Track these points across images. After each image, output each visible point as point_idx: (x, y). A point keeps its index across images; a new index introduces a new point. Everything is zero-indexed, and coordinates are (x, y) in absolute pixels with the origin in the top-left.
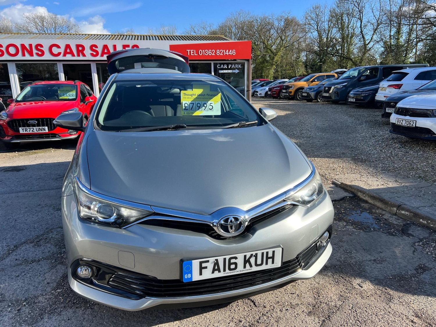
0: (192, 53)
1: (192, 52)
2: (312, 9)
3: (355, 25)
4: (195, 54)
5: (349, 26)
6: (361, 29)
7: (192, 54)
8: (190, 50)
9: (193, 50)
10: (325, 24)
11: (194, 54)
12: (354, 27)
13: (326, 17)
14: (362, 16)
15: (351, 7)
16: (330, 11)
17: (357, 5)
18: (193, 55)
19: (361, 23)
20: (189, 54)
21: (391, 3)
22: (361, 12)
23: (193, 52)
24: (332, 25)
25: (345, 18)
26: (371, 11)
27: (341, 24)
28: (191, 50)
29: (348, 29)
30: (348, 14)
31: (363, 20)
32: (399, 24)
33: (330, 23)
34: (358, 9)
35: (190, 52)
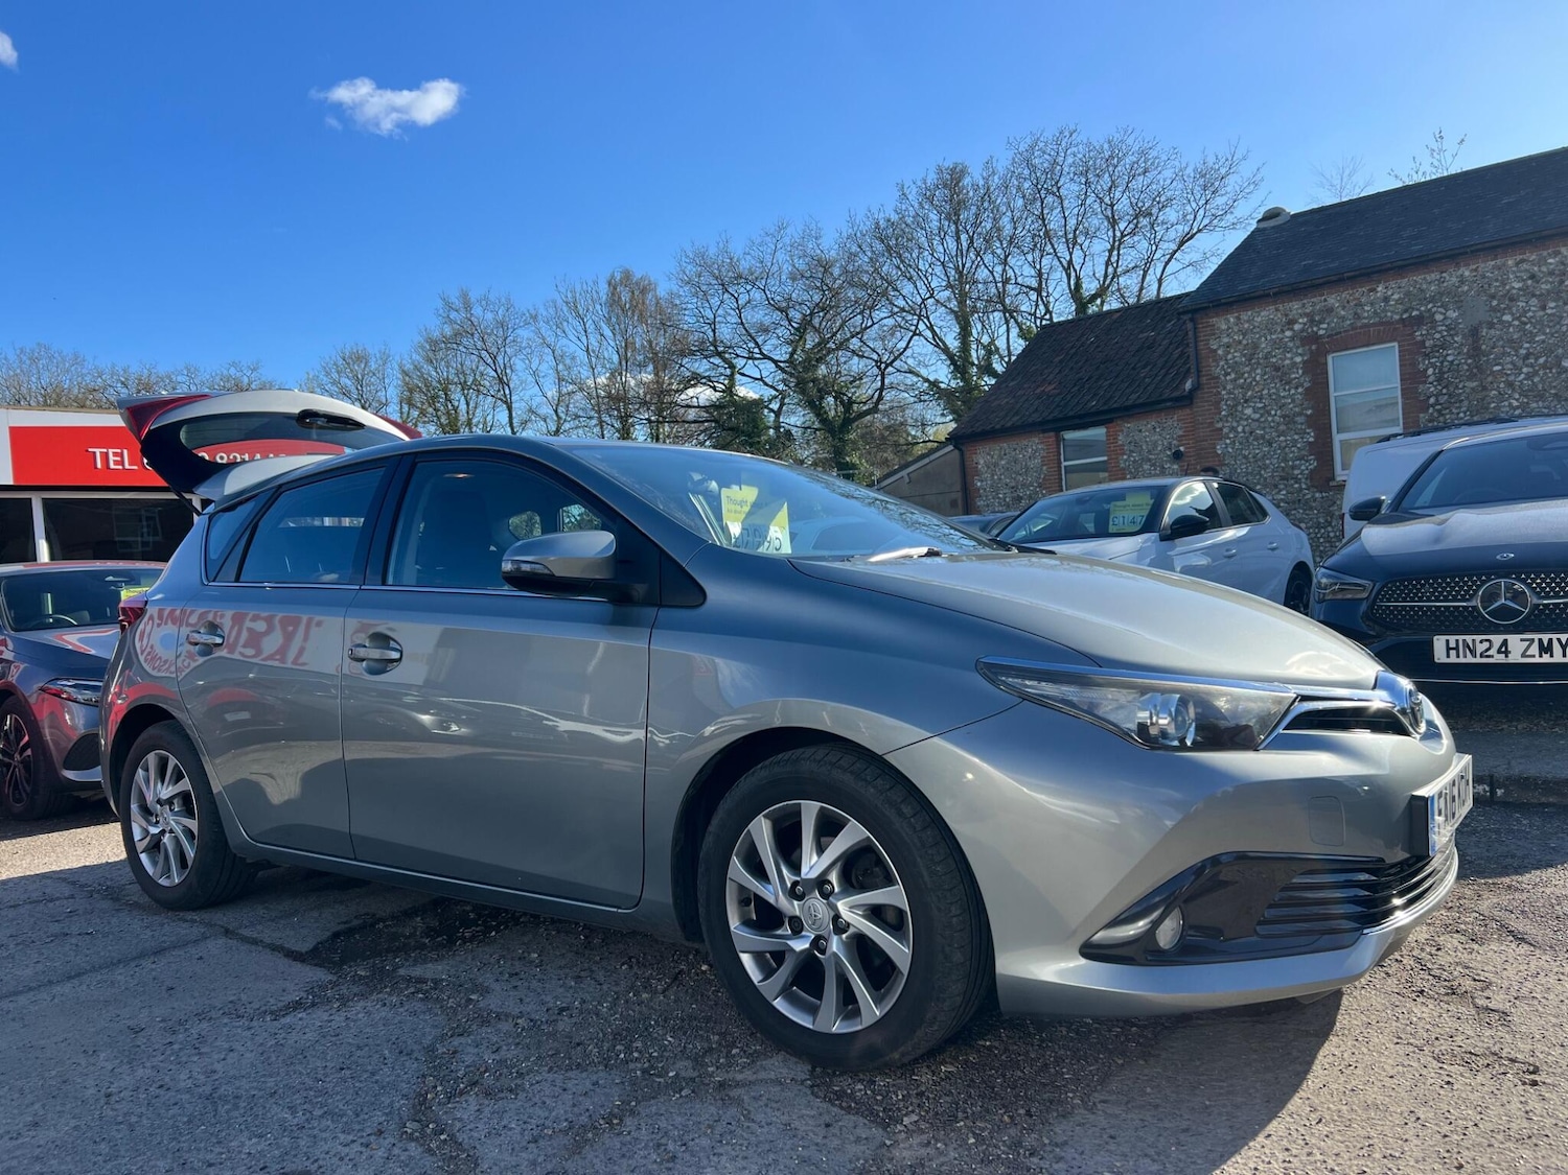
0: (116, 463)
1: (111, 458)
2: (341, 362)
3: (489, 418)
4: (127, 466)
5: (474, 421)
6: (512, 429)
7: (112, 466)
8: (105, 450)
9: (119, 451)
10: (390, 409)
11: (123, 465)
12: (489, 424)
13: (393, 393)
14: (507, 392)
15: (471, 362)
16: (405, 373)
17: (489, 361)
18: (120, 467)
19: (510, 409)
20: (99, 466)
21: (593, 360)
22: (502, 382)
23: (118, 459)
24: (415, 413)
25: (457, 395)
26: (530, 379)
27: (448, 413)
28: (111, 451)
29: (470, 429)
30: (464, 386)
31: (513, 406)
32: (624, 419)
34: (496, 371)
35: (105, 456)
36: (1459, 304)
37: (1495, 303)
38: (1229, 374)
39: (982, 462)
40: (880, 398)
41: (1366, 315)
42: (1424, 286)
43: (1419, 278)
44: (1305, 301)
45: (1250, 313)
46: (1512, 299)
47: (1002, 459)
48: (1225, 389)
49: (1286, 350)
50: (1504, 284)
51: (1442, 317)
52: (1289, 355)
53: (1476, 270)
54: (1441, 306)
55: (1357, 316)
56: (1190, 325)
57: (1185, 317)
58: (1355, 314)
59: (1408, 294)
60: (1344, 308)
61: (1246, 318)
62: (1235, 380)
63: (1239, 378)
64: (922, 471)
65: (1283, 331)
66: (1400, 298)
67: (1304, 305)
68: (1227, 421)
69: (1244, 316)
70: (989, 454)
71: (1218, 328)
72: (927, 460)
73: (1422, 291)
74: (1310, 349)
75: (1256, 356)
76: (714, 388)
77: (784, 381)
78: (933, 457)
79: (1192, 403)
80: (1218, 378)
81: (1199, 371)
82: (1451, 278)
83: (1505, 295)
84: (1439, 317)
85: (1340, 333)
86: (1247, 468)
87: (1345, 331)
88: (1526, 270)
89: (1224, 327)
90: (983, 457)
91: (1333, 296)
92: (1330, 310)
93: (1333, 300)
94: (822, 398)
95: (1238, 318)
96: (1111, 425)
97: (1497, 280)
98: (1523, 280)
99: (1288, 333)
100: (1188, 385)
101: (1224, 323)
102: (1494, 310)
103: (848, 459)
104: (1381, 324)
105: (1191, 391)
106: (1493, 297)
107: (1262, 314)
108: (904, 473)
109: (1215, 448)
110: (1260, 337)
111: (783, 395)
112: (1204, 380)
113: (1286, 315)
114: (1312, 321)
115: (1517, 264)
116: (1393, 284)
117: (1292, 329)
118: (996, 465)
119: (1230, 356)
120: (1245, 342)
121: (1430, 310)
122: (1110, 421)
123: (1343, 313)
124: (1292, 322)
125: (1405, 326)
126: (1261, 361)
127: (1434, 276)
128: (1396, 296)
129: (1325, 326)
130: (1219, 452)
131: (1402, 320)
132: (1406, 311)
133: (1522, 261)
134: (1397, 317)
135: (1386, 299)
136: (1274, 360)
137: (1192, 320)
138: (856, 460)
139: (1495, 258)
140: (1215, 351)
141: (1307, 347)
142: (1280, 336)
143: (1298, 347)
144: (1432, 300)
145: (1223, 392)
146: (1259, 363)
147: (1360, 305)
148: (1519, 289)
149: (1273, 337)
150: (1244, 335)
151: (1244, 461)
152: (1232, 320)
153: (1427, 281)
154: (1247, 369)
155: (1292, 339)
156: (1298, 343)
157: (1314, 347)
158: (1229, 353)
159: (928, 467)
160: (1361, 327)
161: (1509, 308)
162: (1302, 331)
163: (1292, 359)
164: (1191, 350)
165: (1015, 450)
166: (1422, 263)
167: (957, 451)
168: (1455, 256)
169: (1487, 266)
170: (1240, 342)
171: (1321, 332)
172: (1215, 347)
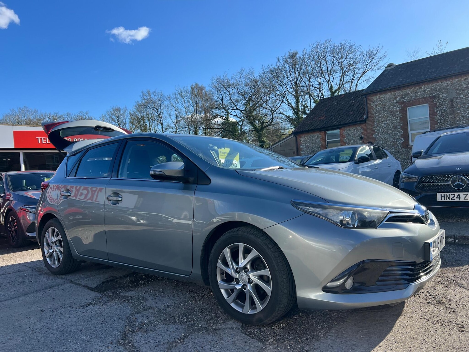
0: (44, 141)
1: (43, 140)
2: (112, 111)
4: (48, 143)
5: (152, 129)
6: (163, 131)
7: (43, 142)
8: (41, 138)
9: (45, 138)
10: (127, 125)
11: (46, 142)
12: (156, 130)
13: (128, 120)
14: (161, 120)
15: (151, 111)
16: (131, 114)
17: (156, 111)
18: (46, 143)
19: (162, 125)
20: (39, 142)
21: (187, 110)
22: (160, 117)
23: (45, 140)
24: (134, 126)
25: (146, 121)
26: (168, 116)
27: (144, 126)
28: (43, 138)
29: (150, 131)
30: (148, 118)
31: (163, 124)
32: (196, 128)
33: (131, 125)
34: (158, 114)
35: (41, 140)
36: (447, 92)
37: (458, 92)
38: (377, 113)
39: (302, 140)
40: (272, 121)
41: (419, 95)
42: (436, 87)
43: (434, 84)
44: (400, 91)
45: (383, 95)
46: (463, 90)
47: (308, 139)
48: (376, 118)
49: (395, 106)
50: (461, 86)
51: (442, 96)
52: (395, 108)
53: (452, 82)
54: (442, 93)
55: (416, 96)
56: (365, 99)
57: (364, 96)
58: (415, 95)
59: (431, 89)
60: (412, 93)
61: (382, 96)
62: (379, 115)
63: (380, 115)
64: (284, 143)
65: (393, 100)
66: (429, 90)
67: (399, 93)
68: (376, 128)
69: (381, 96)
70: (304, 138)
71: (374, 100)
72: (285, 140)
73: (435, 88)
74: (402, 106)
75: (385, 108)
76: (222, 118)
77: (243, 116)
78: (287, 139)
79: (366, 122)
80: (374, 115)
81: (368, 113)
82: (444, 84)
83: (461, 89)
84: (441, 96)
85: (411, 101)
86: (383, 142)
87: (412, 100)
88: (467, 82)
89: (375, 99)
90: (302, 139)
91: (409, 90)
92: (408, 94)
93: (408, 91)
94: (254, 121)
95: (380, 97)
96: (341, 129)
97: (458, 85)
98: (467, 85)
99: (395, 101)
100: (365, 117)
101: (375, 98)
102: (458, 94)
103: (262, 139)
104: (423, 98)
105: (365, 119)
106: (457, 90)
107: (387, 95)
108: (279, 143)
109: (373, 136)
110: (386, 102)
111: (243, 120)
112: (369, 115)
113: (394, 96)
114: (402, 97)
115: (464, 80)
116: (426, 86)
117: (396, 100)
118: (306, 141)
119: (377, 108)
120: (382, 104)
121: (438, 94)
122: (341, 128)
123: (411, 95)
124: (396, 98)
125: (430, 99)
126: (387, 110)
127: (439, 83)
128: (428, 90)
129: (406, 99)
130: (374, 137)
131: (430, 97)
132: (431, 94)
133: (466, 79)
134: (428, 96)
135: (425, 91)
136: (391, 109)
137: (365, 97)
138: (265, 140)
139: (458, 78)
140: (373, 106)
141: (401, 105)
142: (392, 102)
143: (398, 105)
144: (439, 91)
145: (375, 119)
146: (386, 110)
147: (417, 92)
148: (465, 87)
149: (390, 102)
150: (381, 102)
151: (382, 140)
152: (378, 97)
153: (437, 85)
154: (382, 112)
155: (396, 103)
156: (398, 104)
157: (403, 105)
158: (377, 107)
159: (286, 142)
160: (417, 99)
161: (462, 93)
162: (399, 100)
163: (396, 109)
164: (365, 106)
165: (312, 136)
166: (435, 80)
167: (295, 137)
168: (446, 78)
169: (455, 81)
170: (380, 104)
171: (405, 101)
172: (373, 105)
